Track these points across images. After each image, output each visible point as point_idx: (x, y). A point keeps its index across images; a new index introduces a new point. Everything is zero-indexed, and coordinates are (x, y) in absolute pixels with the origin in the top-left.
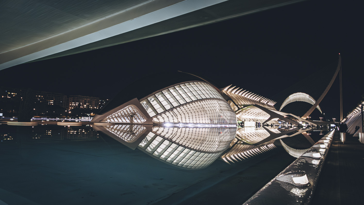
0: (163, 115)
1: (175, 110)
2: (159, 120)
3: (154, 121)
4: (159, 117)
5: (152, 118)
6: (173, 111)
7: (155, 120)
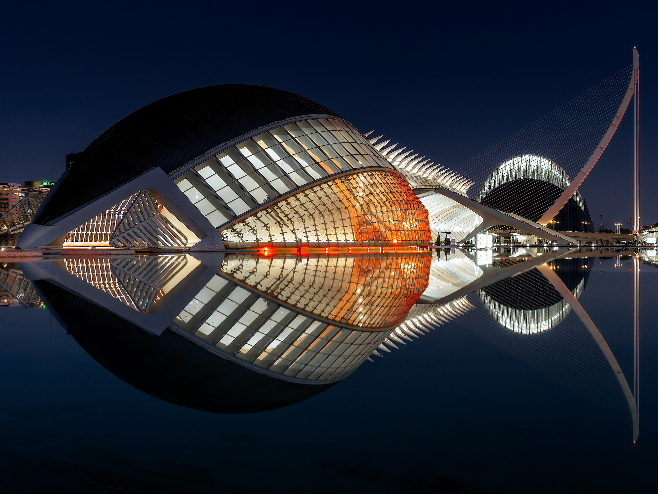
0: (251, 220)
1: (282, 204)
2: (241, 236)
3: (226, 239)
4: (240, 226)
5: (220, 230)
6: (279, 208)
7: (229, 236)
